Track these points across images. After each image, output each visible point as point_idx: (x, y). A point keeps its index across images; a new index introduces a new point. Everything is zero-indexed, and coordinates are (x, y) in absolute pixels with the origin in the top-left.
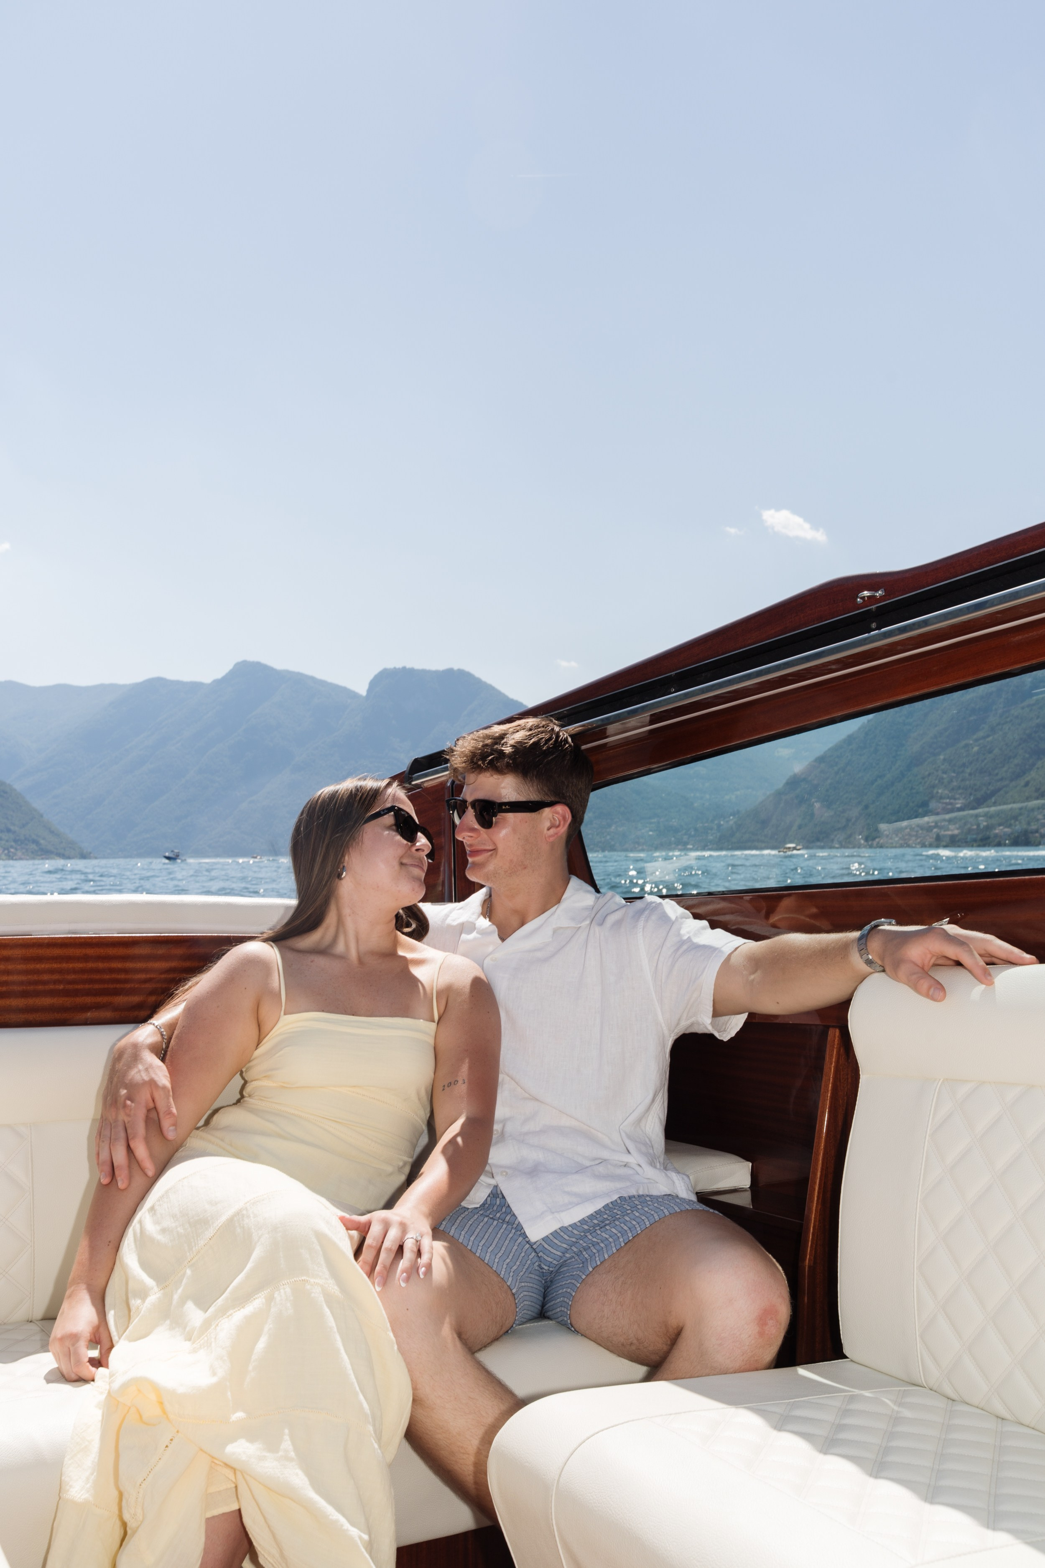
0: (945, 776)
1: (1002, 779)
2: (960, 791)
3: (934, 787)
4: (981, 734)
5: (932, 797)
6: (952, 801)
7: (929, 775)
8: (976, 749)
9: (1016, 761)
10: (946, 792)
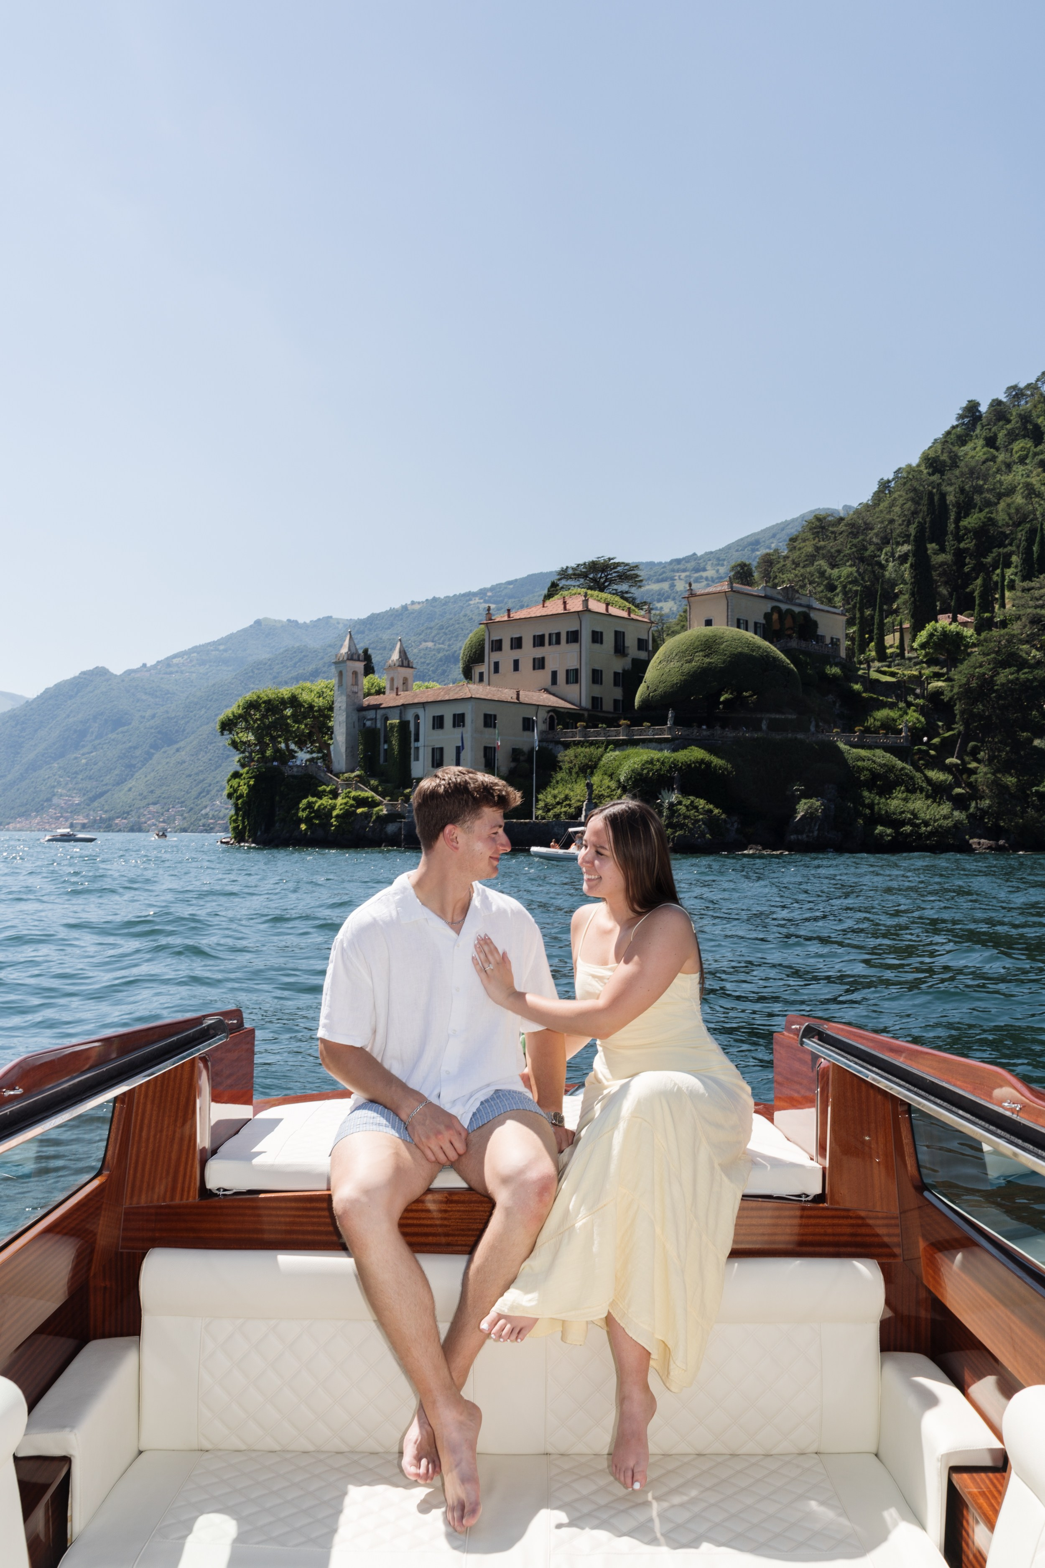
1: (106, 785)
2: (75, 791)
3: (54, 787)
4: (85, 750)
5: (54, 795)
8: (84, 761)
9: (117, 772)
10: (64, 791)
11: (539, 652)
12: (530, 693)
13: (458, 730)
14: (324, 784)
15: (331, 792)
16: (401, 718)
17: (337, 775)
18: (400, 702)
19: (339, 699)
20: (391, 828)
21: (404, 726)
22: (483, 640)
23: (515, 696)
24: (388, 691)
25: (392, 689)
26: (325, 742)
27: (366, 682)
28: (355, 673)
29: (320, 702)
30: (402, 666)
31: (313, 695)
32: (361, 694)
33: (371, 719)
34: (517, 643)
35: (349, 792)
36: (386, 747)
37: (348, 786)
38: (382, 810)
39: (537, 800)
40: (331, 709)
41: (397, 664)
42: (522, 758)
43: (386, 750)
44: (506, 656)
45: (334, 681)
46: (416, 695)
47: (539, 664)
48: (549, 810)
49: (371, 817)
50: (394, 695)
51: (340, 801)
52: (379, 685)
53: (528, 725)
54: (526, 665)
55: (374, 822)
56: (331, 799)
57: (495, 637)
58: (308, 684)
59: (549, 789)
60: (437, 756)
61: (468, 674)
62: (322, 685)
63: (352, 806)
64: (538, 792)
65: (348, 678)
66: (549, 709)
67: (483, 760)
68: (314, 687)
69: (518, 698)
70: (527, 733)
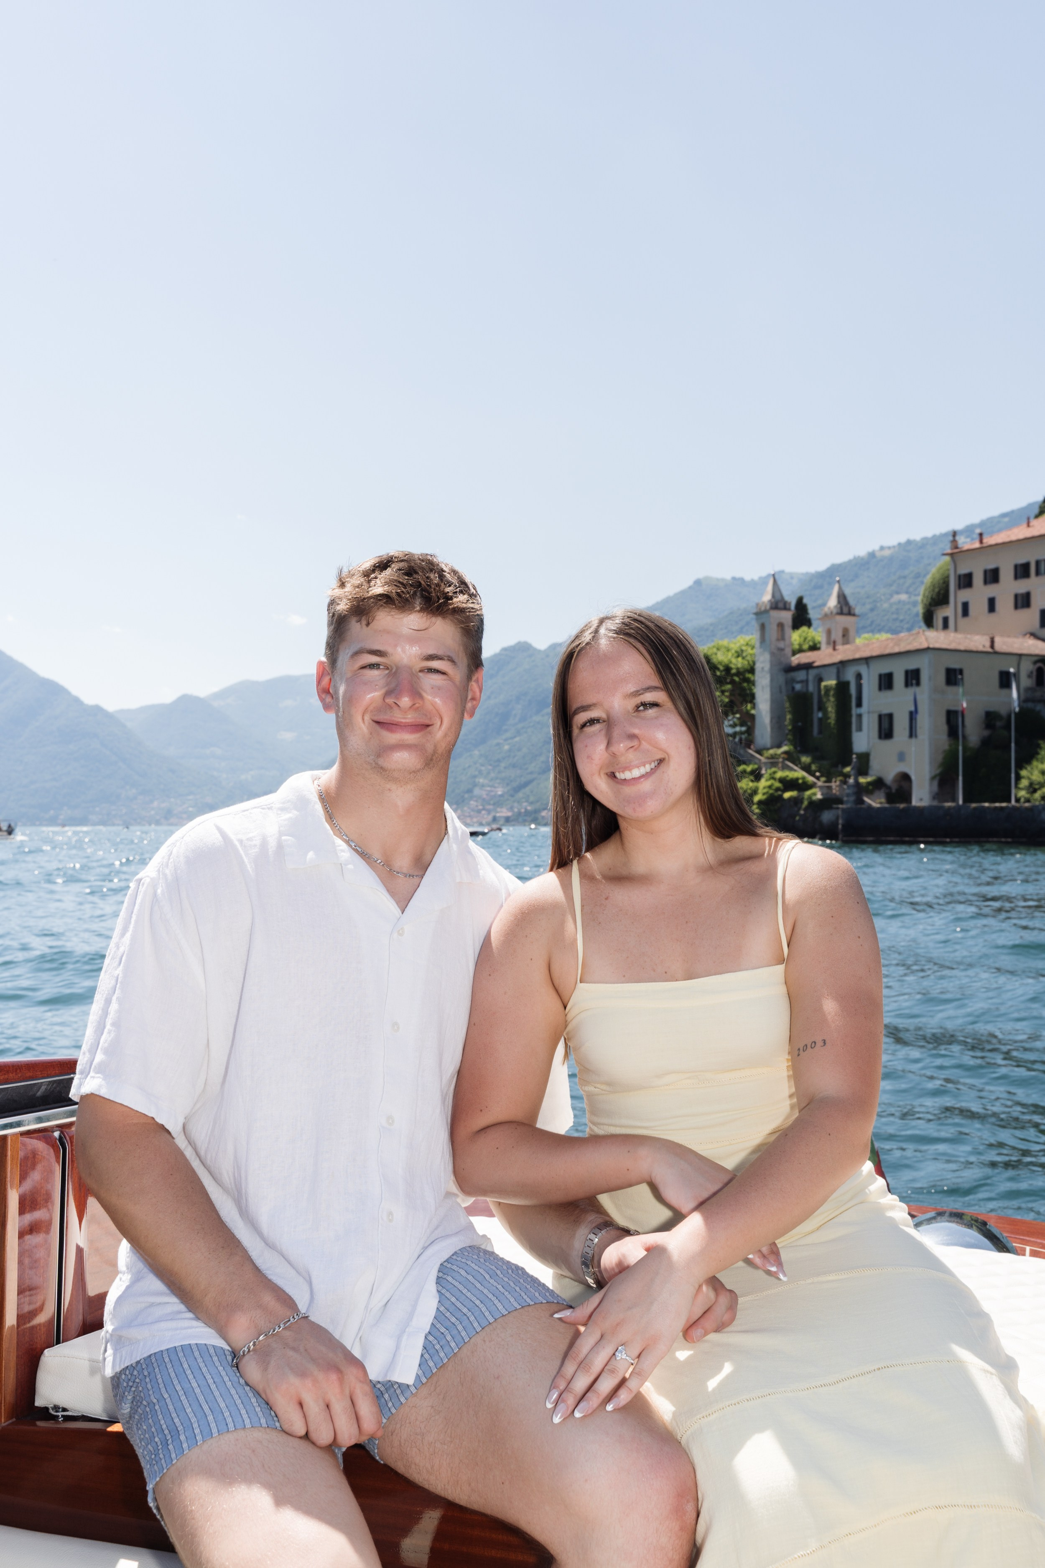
0: (483, 768)
1: (531, 773)
2: (498, 781)
3: (475, 777)
4: (508, 735)
6: (493, 789)
7: (469, 767)
8: (506, 747)
11: (1022, 586)
12: (1010, 640)
13: (911, 691)
14: (744, 763)
15: (752, 772)
16: (838, 678)
17: (759, 752)
18: (837, 657)
19: (762, 659)
20: (827, 816)
21: (842, 688)
22: (948, 577)
23: (988, 644)
24: (823, 646)
25: (828, 643)
26: (748, 713)
27: (796, 637)
28: (781, 626)
29: (738, 663)
30: (841, 613)
31: (730, 654)
32: (788, 651)
33: (801, 682)
34: (993, 576)
35: (775, 773)
36: (820, 715)
37: (774, 764)
38: (815, 794)
39: (1018, 778)
40: (752, 670)
41: (835, 611)
42: (999, 724)
43: (820, 720)
44: (978, 595)
45: (753, 637)
46: (858, 649)
47: (1023, 601)
48: (1035, 791)
49: (802, 802)
50: (830, 650)
51: (763, 783)
52: (813, 639)
53: (1005, 680)
54: (1005, 603)
55: (806, 809)
56: (752, 781)
57: (963, 570)
58: (725, 642)
59: (1035, 763)
60: (885, 725)
61: (929, 620)
62: (742, 642)
63: (777, 789)
64: (1020, 766)
65: (772, 632)
66: (1035, 658)
67: (944, 728)
68: (732, 646)
69: (992, 646)
70: (1005, 691)
